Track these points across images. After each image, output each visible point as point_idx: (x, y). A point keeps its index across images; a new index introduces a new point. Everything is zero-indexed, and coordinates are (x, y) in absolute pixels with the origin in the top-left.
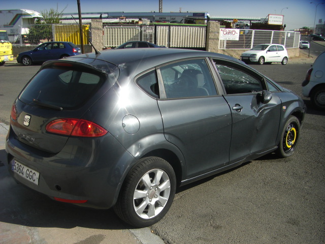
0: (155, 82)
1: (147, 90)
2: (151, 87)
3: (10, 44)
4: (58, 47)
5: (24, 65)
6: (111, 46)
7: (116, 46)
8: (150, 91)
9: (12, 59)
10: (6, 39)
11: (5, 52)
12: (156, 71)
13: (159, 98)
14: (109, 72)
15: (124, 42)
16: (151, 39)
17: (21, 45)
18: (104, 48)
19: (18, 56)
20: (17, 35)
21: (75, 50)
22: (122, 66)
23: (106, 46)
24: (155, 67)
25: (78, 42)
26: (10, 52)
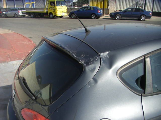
0: (141, 74)
1: (132, 84)
2: (137, 81)
3: (66, 7)
4: (90, 9)
5: (72, 18)
6: (120, 9)
7: (123, 9)
8: (135, 85)
9: (66, 15)
10: (64, 4)
11: (63, 11)
12: (144, 60)
13: (144, 93)
14: (88, 63)
15: (127, 8)
16: (142, 6)
17: (72, 7)
18: (116, 10)
19: (69, 13)
20: (71, 2)
21: (99, 11)
22: (104, 55)
23: (117, 9)
24: (144, 56)
25: (102, 7)
26: (66, 11)
